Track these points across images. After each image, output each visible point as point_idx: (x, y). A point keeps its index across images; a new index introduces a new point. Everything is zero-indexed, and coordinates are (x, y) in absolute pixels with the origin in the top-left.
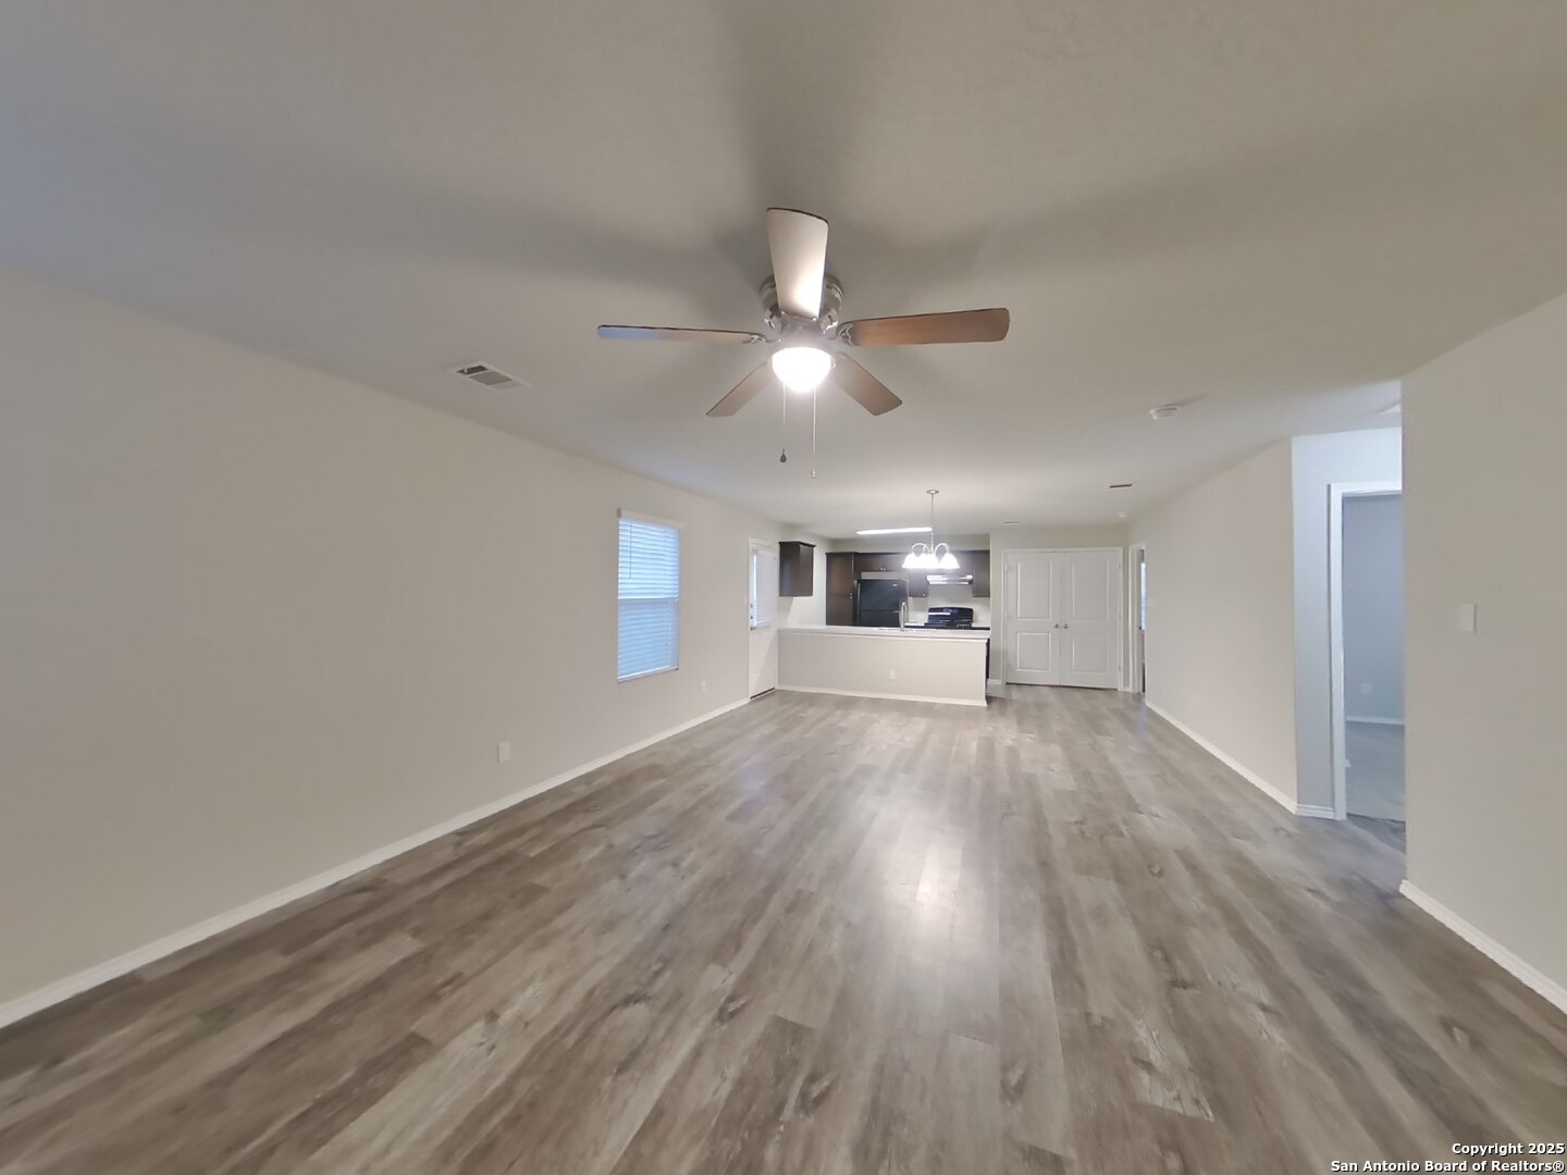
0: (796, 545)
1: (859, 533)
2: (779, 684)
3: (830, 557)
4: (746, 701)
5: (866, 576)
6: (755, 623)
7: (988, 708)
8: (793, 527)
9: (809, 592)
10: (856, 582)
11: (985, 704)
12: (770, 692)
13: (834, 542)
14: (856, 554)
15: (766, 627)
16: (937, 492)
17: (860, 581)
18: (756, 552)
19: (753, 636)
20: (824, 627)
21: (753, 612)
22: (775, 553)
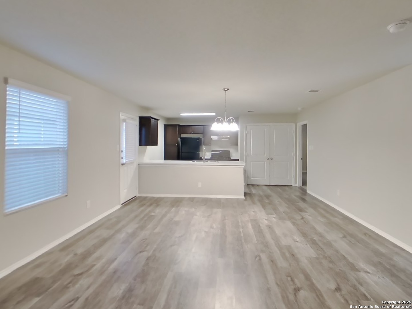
0: (148, 119)
1: (182, 114)
2: (139, 193)
3: (166, 127)
4: (119, 207)
5: (184, 136)
6: (124, 161)
7: (246, 199)
8: (147, 109)
9: (155, 143)
10: (179, 139)
11: (243, 197)
12: (134, 199)
13: (168, 119)
14: (179, 125)
15: (131, 163)
16: (228, 89)
17: (181, 138)
18: (124, 121)
19: (122, 168)
20: (163, 161)
21: (123, 155)
22: (137, 123)
